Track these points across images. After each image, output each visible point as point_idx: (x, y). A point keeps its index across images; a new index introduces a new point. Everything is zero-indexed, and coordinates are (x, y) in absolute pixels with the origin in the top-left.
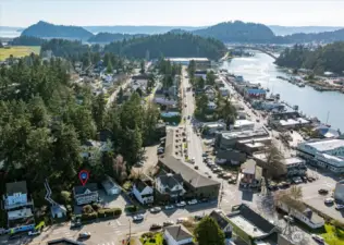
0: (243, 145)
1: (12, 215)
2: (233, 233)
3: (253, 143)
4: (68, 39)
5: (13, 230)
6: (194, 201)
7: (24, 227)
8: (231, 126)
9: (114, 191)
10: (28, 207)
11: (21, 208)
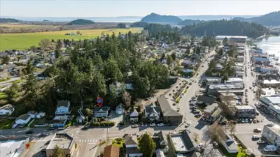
0: (219, 94)
1: (57, 118)
2: (167, 147)
3: (227, 93)
4: (161, 23)
5: (52, 125)
6: (162, 124)
7: (58, 125)
8: (225, 81)
9: (120, 112)
10: (67, 114)
11: (63, 115)
